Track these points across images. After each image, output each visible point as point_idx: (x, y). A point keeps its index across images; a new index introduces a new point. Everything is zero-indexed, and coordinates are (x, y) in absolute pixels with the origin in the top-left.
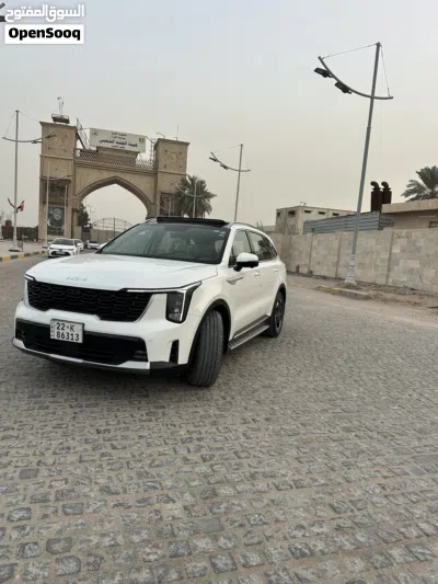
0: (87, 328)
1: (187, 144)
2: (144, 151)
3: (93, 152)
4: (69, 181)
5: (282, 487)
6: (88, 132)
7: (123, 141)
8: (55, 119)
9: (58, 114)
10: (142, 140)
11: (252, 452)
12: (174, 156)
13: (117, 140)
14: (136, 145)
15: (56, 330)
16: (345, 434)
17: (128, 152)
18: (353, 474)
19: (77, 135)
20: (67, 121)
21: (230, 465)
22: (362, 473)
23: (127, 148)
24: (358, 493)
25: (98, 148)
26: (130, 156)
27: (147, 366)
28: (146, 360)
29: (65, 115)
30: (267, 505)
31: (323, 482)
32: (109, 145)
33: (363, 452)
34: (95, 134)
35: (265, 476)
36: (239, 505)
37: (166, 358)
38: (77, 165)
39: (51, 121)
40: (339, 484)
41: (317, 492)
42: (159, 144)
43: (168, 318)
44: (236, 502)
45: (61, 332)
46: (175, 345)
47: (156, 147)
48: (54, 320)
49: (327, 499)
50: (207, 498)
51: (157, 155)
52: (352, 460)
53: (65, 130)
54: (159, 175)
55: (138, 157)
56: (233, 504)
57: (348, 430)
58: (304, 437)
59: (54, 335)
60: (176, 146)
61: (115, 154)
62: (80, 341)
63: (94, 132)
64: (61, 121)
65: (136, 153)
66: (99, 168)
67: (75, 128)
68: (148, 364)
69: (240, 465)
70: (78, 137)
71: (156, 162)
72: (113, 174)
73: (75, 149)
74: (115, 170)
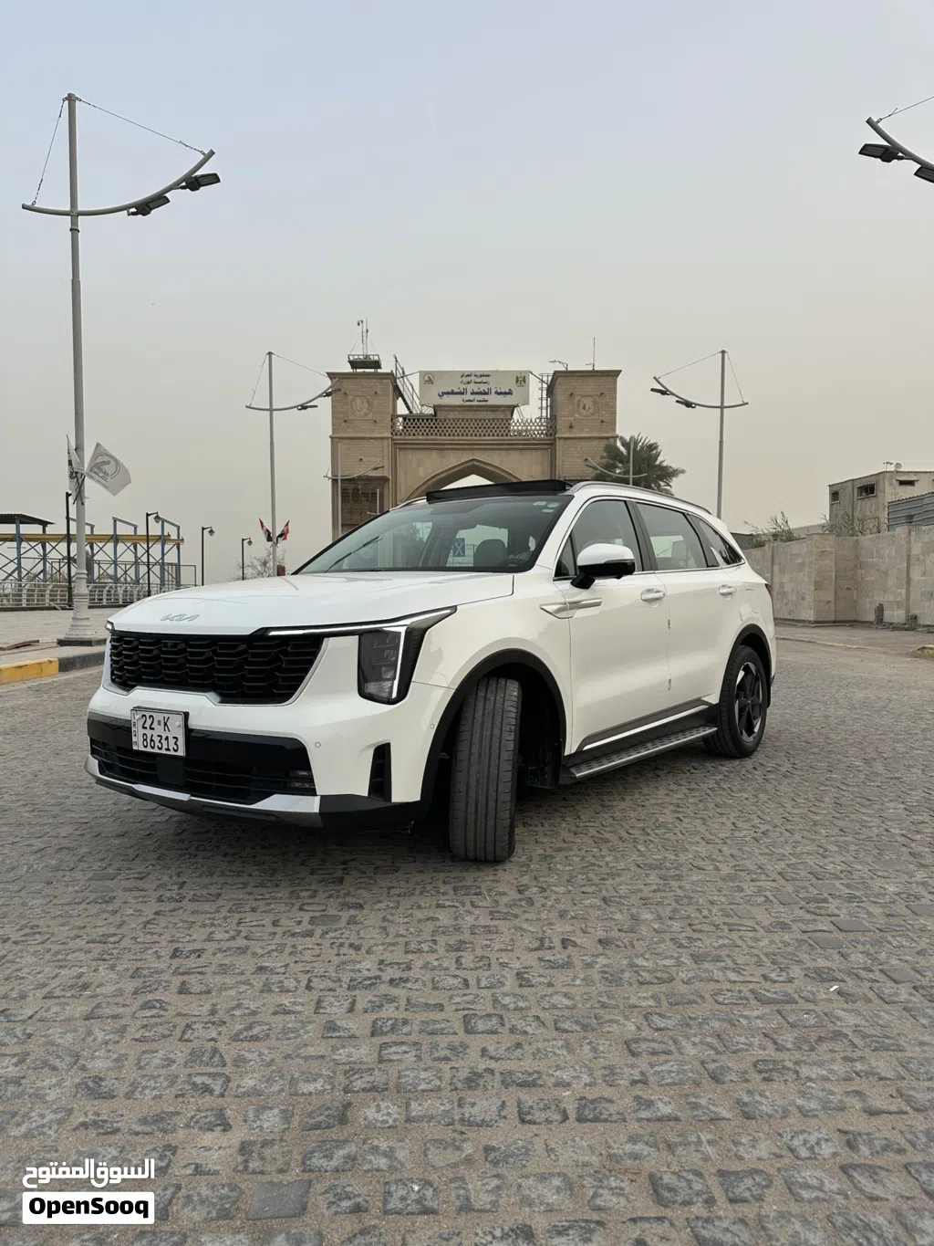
0: (194, 723)
1: (617, 373)
2: (526, 403)
3: (427, 418)
4: (385, 480)
5: (539, 1116)
6: (415, 380)
7: (483, 387)
8: (354, 364)
9: (359, 353)
10: (522, 379)
11: (513, 1019)
12: (588, 402)
13: (471, 388)
14: (510, 393)
15: (142, 731)
16: (810, 987)
17: (495, 408)
18: (771, 1097)
19: (396, 388)
20: (377, 364)
21: (435, 1046)
22: (803, 1094)
23: (493, 400)
24: (758, 1151)
25: (436, 408)
26: (500, 415)
27: (311, 805)
28: (312, 792)
29: (373, 353)
30: (469, 1161)
31: (666, 1110)
32: (456, 400)
33: (837, 1035)
34: (430, 381)
35: (508, 1081)
36: (389, 1154)
37: (361, 787)
38: (398, 446)
39: (348, 369)
40: (716, 1119)
41: (633, 1139)
42: (559, 383)
43: (363, 694)
44: (384, 1146)
45: (149, 732)
46: (382, 756)
47: (551, 391)
48: (137, 709)
49: (655, 1160)
50: (316, 1127)
51: (552, 407)
52: (788, 1059)
53: (373, 382)
54: (559, 444)
55: (516, 416)
56: (375, 1150)
57: (823, 976)
58: (682, 988)
59: (138, 744)
60: (591, 381)
61: (470, 415)
62: (181, 752)
63: (428, 379)
64: (365, 365)
65: (512, 408)
66: (440, 447)
67: (391, 376)
68: (317, 800)
69: (458, 1050)
70: (398, 393)
71: (553, 419)
72: (465, 457)
73: (394, 417)
74: (471, 447)
